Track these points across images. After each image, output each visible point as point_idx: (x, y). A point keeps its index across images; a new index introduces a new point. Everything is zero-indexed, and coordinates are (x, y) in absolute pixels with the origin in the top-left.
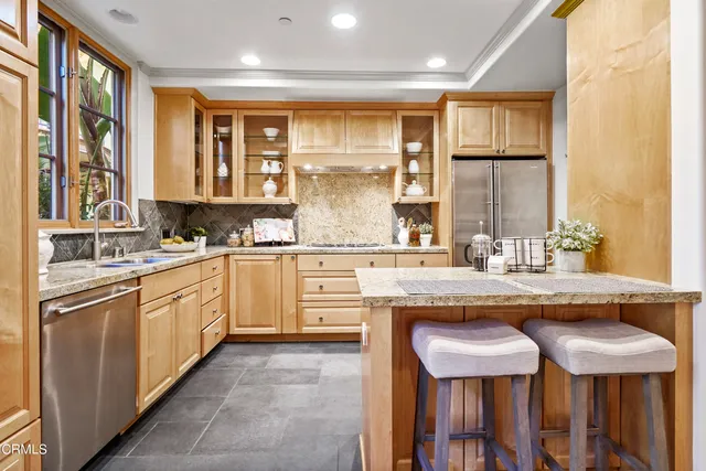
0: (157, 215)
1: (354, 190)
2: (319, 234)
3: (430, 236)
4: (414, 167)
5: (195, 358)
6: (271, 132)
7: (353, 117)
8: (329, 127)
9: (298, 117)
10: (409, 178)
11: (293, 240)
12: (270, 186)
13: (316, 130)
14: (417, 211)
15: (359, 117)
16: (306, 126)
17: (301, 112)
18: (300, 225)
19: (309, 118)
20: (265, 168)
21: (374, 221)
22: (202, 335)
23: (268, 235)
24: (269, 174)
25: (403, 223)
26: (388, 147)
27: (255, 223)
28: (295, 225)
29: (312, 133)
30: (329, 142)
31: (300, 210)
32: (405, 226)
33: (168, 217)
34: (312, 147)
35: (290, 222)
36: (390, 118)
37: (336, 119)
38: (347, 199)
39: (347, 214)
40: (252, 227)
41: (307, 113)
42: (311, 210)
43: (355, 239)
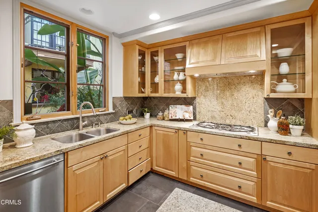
0: (125, 103)
1: (233, 87)
2: (209, 114)
3: (302, 127)
4: (284, 68)
5: (124, 186)
6: (179, 56)
7: (227, 39)
8: (210, 48)
9: (192, 45)
10: (280, 78)
11: (192, 118)
12: (178, 87)
13: (202, 51)
14: (289, 103)
15: (232, 38)
16: (195, 50)
17: (193, 42)
18: (197, 109)
19: (198, 44)
20: (176, 77)
21: (249, 109)
22: (128, 173)
23: (177, 115)
24: (179, 80)
25: (272, 114)
26: (256, 56)
27: (170, 108)
28: (194, 109)
29: (199, 54)
30: (209, 58)
31: (198, 100)
32: (275, 116)
33: (132, 104)
34: (198, 63)
35: (191, 108)
36: (259, 33)
37: (216, 41)
38: (228, 94)
39: (228, 103)
40: (169, 110)
41: (197, 41)
42: (204, 100)
43: (234, 121)
